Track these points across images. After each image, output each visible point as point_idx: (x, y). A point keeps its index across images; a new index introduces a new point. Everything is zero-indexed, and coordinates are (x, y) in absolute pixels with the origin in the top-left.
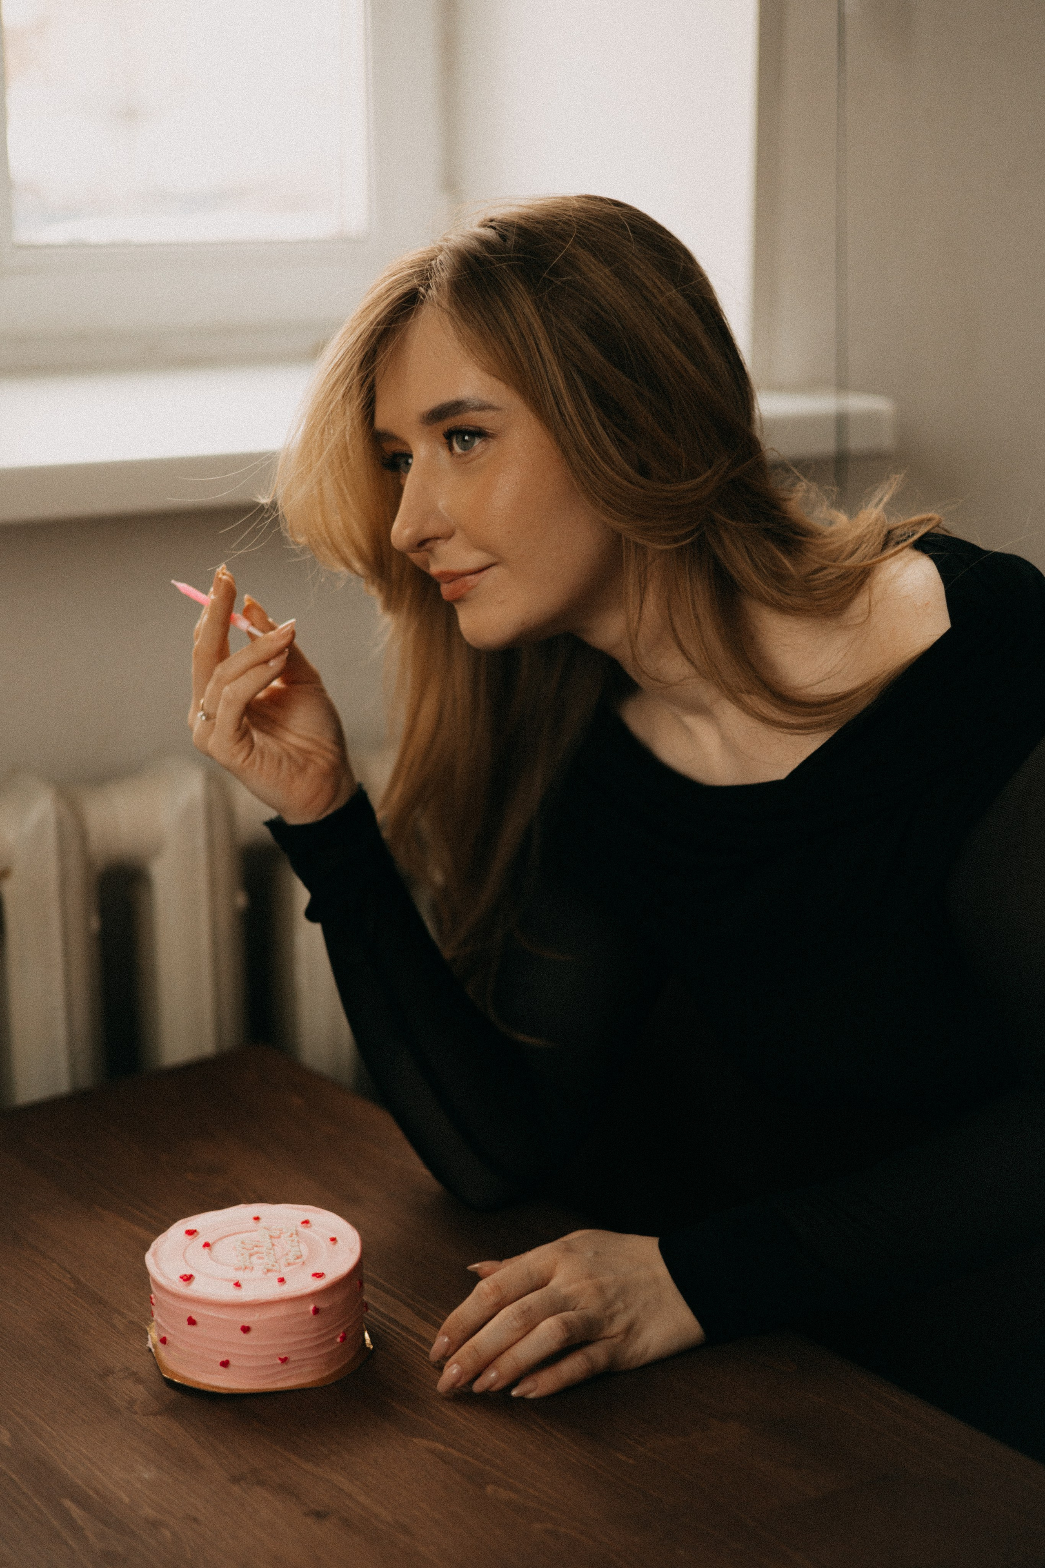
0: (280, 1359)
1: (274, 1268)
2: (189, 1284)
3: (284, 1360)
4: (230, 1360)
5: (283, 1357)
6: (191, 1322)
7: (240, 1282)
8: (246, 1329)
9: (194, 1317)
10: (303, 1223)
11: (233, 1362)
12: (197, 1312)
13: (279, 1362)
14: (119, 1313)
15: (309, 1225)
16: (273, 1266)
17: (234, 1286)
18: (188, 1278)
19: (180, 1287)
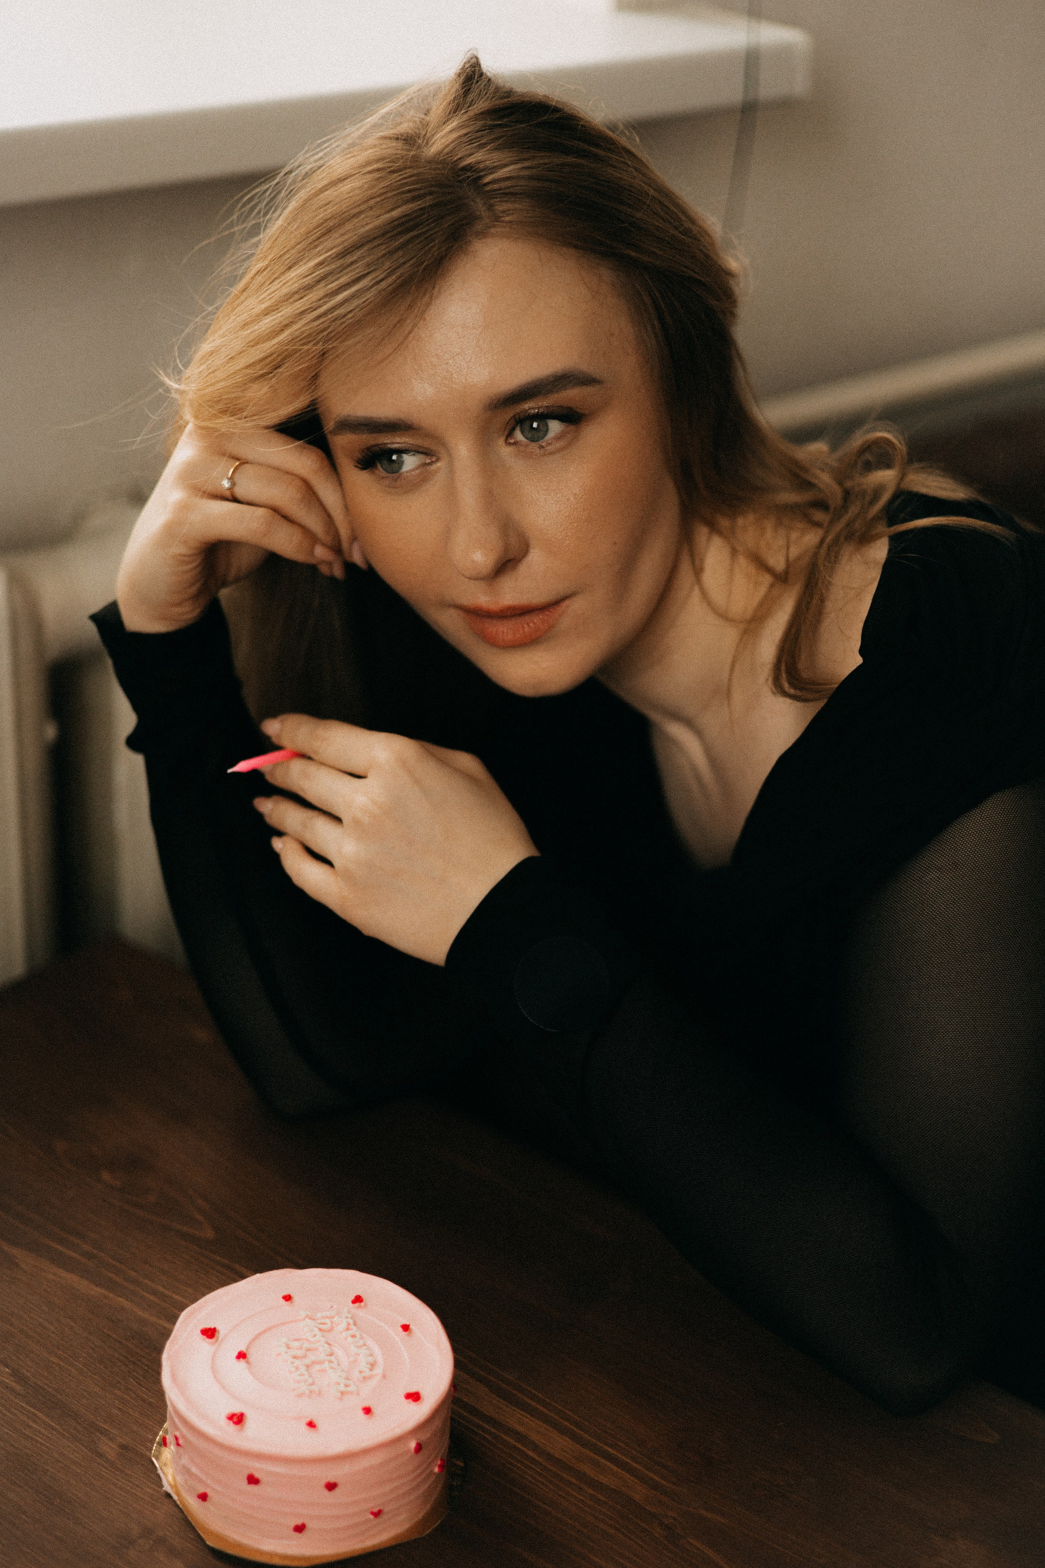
0: (372, 1513)
1: (349, 1389)
2: (241, 1430)
3: (377, 1514)
4: (306, 1524)
5: (375, 1510)
6: (253, 1480)
7: (316, 1422)
8: (331, 1487)
9: (257, 1475)
10: (354, 1302)
11: (310, 1524)
12: (258, 1468)
13: (372, 1517)
14: (104, 1432)
15: (362, 1304)
16: (347, 1386)
17: (307, 1427)
18: (238, 1419)
19: (227, 1433)
